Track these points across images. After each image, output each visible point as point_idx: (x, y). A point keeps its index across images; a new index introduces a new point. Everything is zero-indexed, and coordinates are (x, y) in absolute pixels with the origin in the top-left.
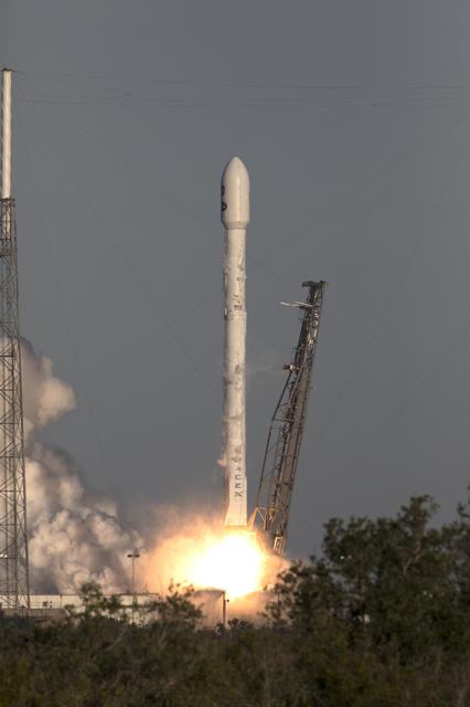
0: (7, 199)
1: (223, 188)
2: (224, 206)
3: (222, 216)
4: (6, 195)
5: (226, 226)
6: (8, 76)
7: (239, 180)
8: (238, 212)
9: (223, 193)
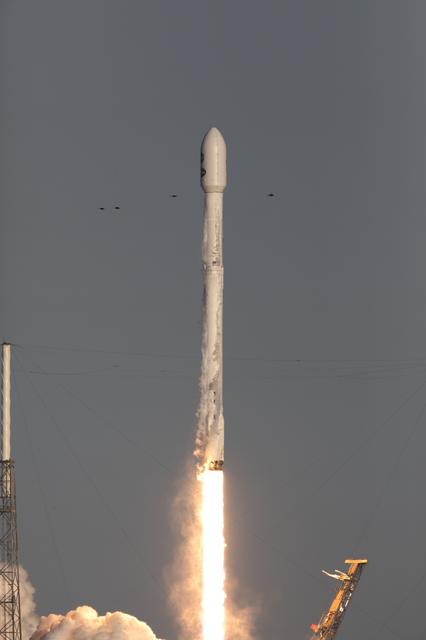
0: (7, 462)
1: (202, 155)
2: (203, 172)
3: (202, 181)
4: (7, 456)
5: (205, 190)
6: (7, 349)
7: (217, 149)
8: (216, 177)
9: (202, 160)
